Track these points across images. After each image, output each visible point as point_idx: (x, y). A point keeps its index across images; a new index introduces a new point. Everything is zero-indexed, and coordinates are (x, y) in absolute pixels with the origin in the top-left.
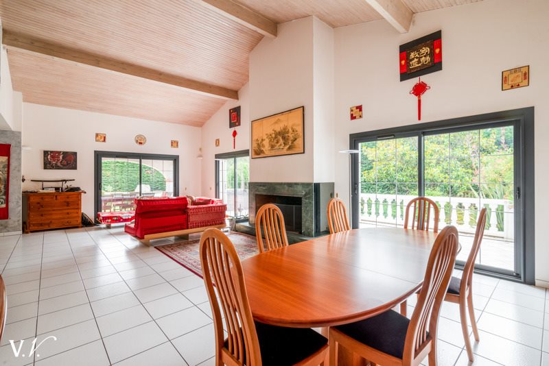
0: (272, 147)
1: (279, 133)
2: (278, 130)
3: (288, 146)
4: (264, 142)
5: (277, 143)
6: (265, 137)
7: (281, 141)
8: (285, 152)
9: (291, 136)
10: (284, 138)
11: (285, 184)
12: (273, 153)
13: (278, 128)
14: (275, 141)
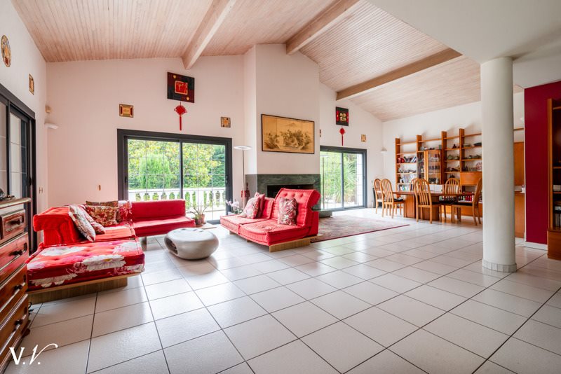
0: (287, 144)
1: (294, 135)
2: (293, 132)
3: (301, 147)
4: (278, 138)
5: (292, 142)
6: (279, 134)
7: (296, 142)
8: (299, 149)
9: (305, 140)
10: (298, 139)
11: (300, 175)
12: (288, 149)
13: (294, 130)
14: (290, 140)
